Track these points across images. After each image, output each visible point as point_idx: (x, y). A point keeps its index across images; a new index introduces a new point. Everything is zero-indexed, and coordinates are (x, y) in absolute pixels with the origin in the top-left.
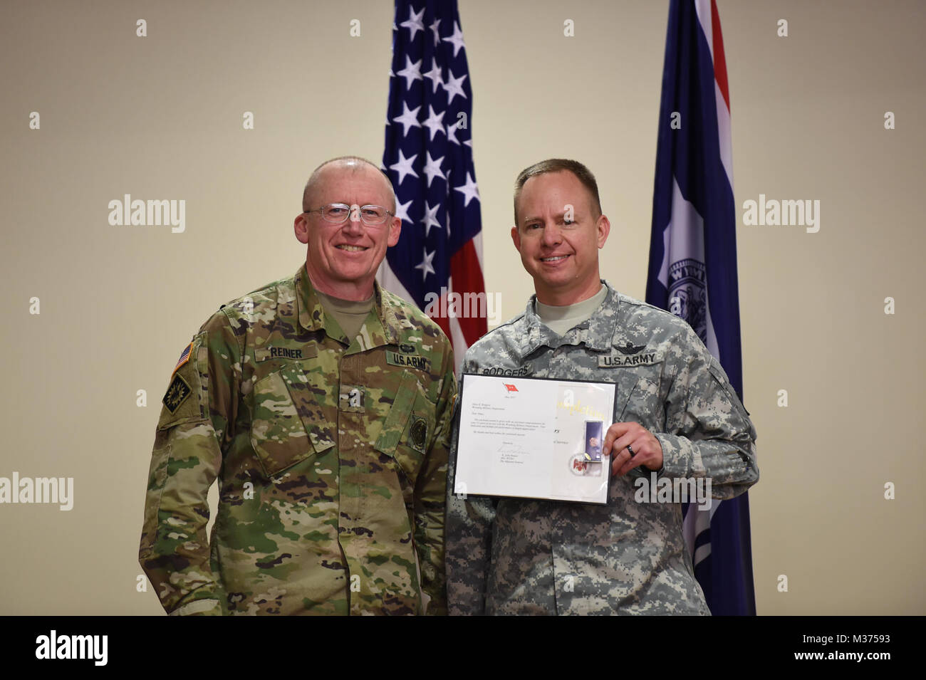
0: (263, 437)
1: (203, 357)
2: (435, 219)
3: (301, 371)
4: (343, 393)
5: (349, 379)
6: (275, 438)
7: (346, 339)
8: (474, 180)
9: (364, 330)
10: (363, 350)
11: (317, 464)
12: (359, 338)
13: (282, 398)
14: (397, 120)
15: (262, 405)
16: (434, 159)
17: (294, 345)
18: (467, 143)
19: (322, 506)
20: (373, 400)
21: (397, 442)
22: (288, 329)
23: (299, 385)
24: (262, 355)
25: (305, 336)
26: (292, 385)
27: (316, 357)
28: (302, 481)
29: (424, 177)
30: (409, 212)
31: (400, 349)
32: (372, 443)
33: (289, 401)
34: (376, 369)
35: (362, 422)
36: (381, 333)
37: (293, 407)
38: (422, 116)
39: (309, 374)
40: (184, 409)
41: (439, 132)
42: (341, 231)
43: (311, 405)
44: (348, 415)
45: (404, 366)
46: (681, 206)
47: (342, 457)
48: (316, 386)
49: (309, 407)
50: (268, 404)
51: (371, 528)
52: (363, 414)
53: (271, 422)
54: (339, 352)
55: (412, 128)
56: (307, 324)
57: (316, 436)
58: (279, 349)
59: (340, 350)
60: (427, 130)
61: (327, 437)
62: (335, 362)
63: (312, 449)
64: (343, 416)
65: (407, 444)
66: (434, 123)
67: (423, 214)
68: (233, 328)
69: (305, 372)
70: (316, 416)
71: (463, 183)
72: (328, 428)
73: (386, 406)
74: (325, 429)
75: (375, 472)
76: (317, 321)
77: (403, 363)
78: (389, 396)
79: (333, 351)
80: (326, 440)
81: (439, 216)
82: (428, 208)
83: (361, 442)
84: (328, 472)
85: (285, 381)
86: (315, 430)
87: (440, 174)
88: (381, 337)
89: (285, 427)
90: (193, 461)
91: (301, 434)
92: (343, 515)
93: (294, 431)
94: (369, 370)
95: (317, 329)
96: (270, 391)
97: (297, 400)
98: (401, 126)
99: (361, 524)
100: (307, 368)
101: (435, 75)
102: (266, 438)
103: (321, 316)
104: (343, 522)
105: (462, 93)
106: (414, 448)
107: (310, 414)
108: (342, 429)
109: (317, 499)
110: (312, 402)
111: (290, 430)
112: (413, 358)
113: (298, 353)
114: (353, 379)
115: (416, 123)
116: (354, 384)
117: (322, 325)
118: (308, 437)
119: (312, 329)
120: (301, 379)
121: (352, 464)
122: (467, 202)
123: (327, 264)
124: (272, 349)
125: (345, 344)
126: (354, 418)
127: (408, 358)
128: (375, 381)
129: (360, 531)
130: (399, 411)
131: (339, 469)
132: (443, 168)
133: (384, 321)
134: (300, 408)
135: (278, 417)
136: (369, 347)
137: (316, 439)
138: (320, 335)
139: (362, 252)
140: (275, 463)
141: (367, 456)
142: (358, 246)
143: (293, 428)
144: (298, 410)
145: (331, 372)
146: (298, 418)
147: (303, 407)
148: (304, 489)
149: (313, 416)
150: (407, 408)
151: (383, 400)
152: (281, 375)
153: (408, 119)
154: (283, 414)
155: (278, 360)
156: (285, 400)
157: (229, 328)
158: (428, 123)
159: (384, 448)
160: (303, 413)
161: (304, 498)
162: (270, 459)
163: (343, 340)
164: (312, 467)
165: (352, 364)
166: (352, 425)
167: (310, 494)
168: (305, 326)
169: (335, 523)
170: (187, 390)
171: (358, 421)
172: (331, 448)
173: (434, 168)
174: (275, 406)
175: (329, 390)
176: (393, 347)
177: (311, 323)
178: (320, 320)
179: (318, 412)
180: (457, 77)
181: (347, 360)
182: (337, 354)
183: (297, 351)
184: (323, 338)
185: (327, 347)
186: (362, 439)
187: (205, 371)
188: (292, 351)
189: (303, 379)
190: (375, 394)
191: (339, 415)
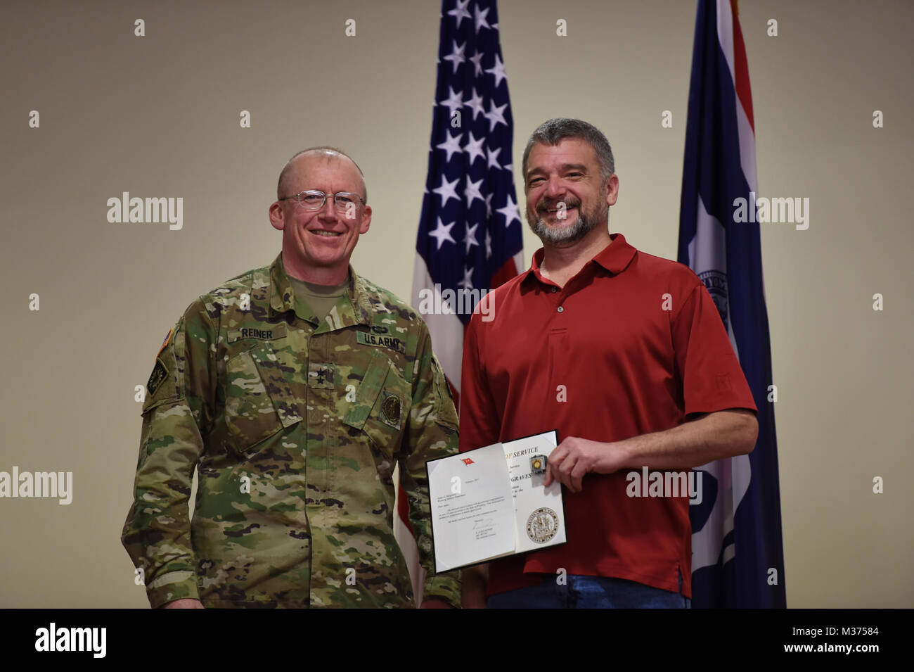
0: (234, 414)
1: (180, 341)
2: (475, 239)
3: (270, 350)
4: (311, 371)
5: (317, 357)
6: (246, 414)
7: (316, 319)
8: (515, 202)
9: (334, 311)
10: (332, 329)
11: (285, 438)
12: (328, 319)
13: (252, 377)
14: (441, 146)
15: (233, 383)
16: (474, 181)
17: (265, 326)
18: (508, 167)
19: (287, 479)
20: (342, 377)
21: (365, 417)
22: (260, 312)
23: (268, 364)
24: (234, 336)
25: (276, 317)
26: (261, 363)
27: (286, 337)
28: (270, 453)
29: (464, 198)
30: (452, 233)
31: (372, 330)
32: (341, 418)
33: (258, 379)
34: (346, 348)
35: (331, 398)
36: (351, 314)
37: (261, 384)
38: (464, 143)
39: (278, 353)
40: (162, 391)
41: (478, 157)
42: (316, 217)
43: (279, 382)
44: (316, 391)
45: (375, 345)
46: (705, 221)
47: (309, 430)
48: (285, 364)
49: (277, 384)
50: (239, 382)
51: (342, 498)
52: (332, 390)
53: (241, 400)
54: (308, 332)
55: (455, 154)
56: (278, 306)
57: (284, 411)
58: (250, 330)
59: (310, 330)
60: (467, 155)
61: (295, 413)
62: (305, 342)
63: (280, 425)
64: (312, 392)
65: (378, 418)
66: (474, 148)
67: (464, 234)
68: (209, 312)
69: (275, 352)
70: (284, 393)
71: (504, 205)
72: (295, 404)
73: (355, 382)
74: (292, 405)
75: (345, 445)
76: (287, 303)
77: (374, 342)
78: (359, 373)
79: (303, 331)
80: (293, 415)
81: (479, 236)
82: (468, 228)
83: (331, 417)
84: (294, 446)
85: (254, 360)
86: (283, 405)
87: (479, 196)
89: (254, 403)
90: (169, 440)
91: (270, 410)
92: (310, 487)
93: (264, 408)
94: (338, 349)
95: (287, 309)
96: (240, 370)
97: (266, 378)
98: (444, 152)
99: (331, 496)
100: (276, 347)
101: (476, 104)
102: (237, 414)
103: (291, 299)
104: (310, 494)
105: (503, 121)
106: (386, 422)
107: (278, 391)
108: (311, 405)
109: (283, 472)
110: (280, 379)
111: (259, 407)
112: (385, 339)
113: (269, 334)
114: (322, 356)
115: (458, 150)
116: (323, 362)
117: (291, 305)
118: (276, 413)
119: (282, 310)
120: (270, 358)
121: (320, 438)
122: (508, 222)
123: (302, 248)
124: (243, 330)
125: (314, 324)
126: (323, 394)
127: (380, 339)
128: (345, 359)
129: (330, 502)
130: (368, 387)
131: (307, 442)
132: (483, 190)
133: (356, 304)
134: (268, 384)
135: (247, 394)
136: (339, 326)
137: (284, 414)
138: (290, 316)
139: (336, 237)
140: (247, 438)
141: (336, 431)
142: (333, 232)
143: (262, 404)
144: (267, 388)
145: (301, 351)
146: (266, 396)
147: (271, 384)
148: (271, 462)
149: (282, 393)
150: (378, 384)
151: (352, 376)
152: (250, 355)
153: (451, 145)
154: (254, 392)
155: (250, 340)
156: (254, 378)
157: (205, 312)
158: (468, 148)
159: (353, 421)
160: (271, 390)
161: (271, 470)
162: (242, 435)
163: (313, 320)
164: (279, 441)
165: (321, 343)
166: (322, 401)
167: (277, 467)
168: (275, 308)
169: (302, 495)
170: (164, 373)
171: (328, 398)
172: (298, 423)
173: (473, 190)
174: (245, 384)
175: (298, 368)
176: (364, 327)
177: (281, 306)
178: (290, 302)
179: (286, 389)
180: (498, 105)
181: (316, 339)
182: (307, 334)
183: (268, 332)
184: (294, 319)
185: (296, 327)
186: (332, 414)
187: (182, 354)
188: (263, 332)
189: (273, 358)
190: (344, 371)
191: (308, 392)
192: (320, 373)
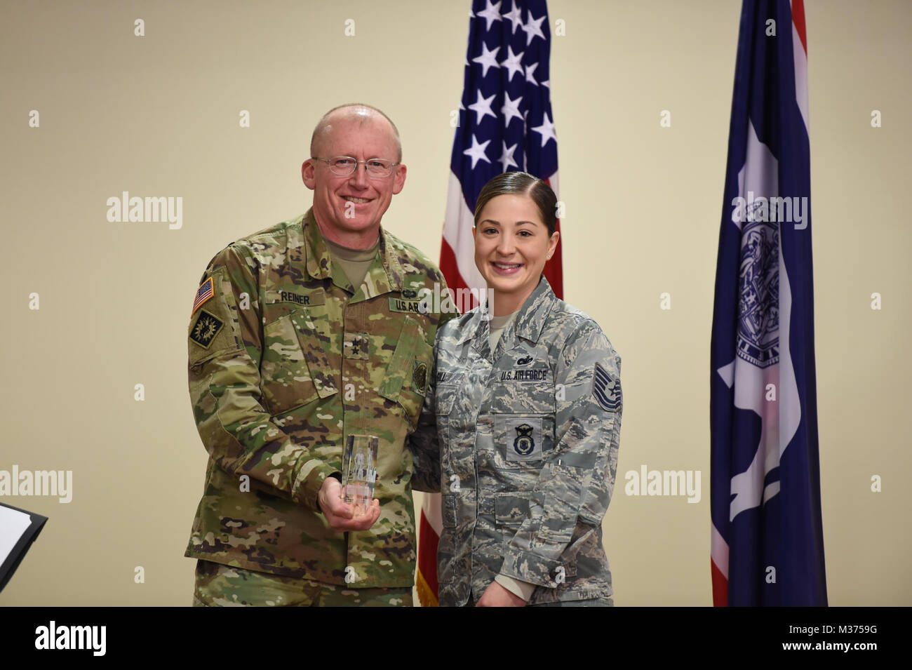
0: (269, 379)
1: (228, 291)
2: (513, 160)
3: (308, 317)
4: (346, 341)
5: (352, 327)
6: (281, 380)
7: (352, 287)
8: (551, 120)
9: (368, 278)
10: (367, 298)
11: (319, 409)
12: (363, 287)
13: (290, 343)
14: (476, 60)
15: (270, 348)
16: (512, 99)
17: (302, 291)
18: (545, 84)
19: (324, 450)
20: (376, 348)
21: (399, 388)
22: (296, 274)
23: (306, 331)
24: (273, 298)
25: (312, 283)
26: (301, 331)
27: (324, 305)
28: (304, 425)
29: (502, 117)
30: (487, 152)
31: (402, 295)
32: (376, 389)
33: (297, 346)
34: (379, 316)
35: (366, 368)
36: (385, 281)
37: (300, 352)
38: (501, 57)
39: (316, 321)
40: (220, 342)
41: (517, 73)
42: (347, 183)
43: (317, 351)
44: (351, 362)
45: (406, 311)
47: (346, 402)
48: (323, 333)
49: (315, 353)
50: (276, 347)
52: (367, 361)
53: (277, 365)
54: (344, 300)
55: (492, 69)
56: (315, 272)
57: (321, 382)
58: (289, 294)
59: (345, 298)
60: (505, 70)
61: (331, 384)
62: (340, 310)
63: (315, 394)
64: (347, 363)
65: (411, 389)
66: (513, 63)
67: (500, 153)
68: (250, 267)
69: (313, 319)
70: (321, 362)
71: (540, 123)
72: (332, 375)
73: (388, 353)
74: (329, 376)
75: (380, 417)
76: (325, 269)
77: (405, 309)
78: (391, 343)
79: (338, 299)
80: (329, 386)
81: (516, 156)
82: (505, 148)
83: (365, 388)
84: (329, 417)
85: (294, 325)
86: (320, 376)
87: (518, 115)
88: (385, 285)
89: (291, 371)
91: (306, 379)
93: (299, 375)
94: (372, 318)
95: (324, 278)
96: (279, 334)
97: (305, 346)
98: (480, 66)
100: (314, 315)
101: (515, 15)
102: (272, 379)
103: (328, 265)
105: (541, 35)
106: (417, 392)
107: (316, 360)
108: (346, 376)
109: (318, 444)
110: (318, 349)
111: (295, 375)
113: (306, 300)
114: (357, 326)
115: (495, 64)
116: (357, 332)
117: (329, 273)
118: (313, 382)
119: (319, 277)
120: (308, 325)
121: (357, 409)
122: (544, 143)
123: (333, 213)
124: (282, 293)
126: (358, 365)
127: (410, 304)
128: (378, 328)
130: (401, 357)
131: (344, 413)
132: (521, 108)
133: (388, 268)
134: (307, 353)
135: (284, 360)
136: (373, 295)
137: (320, 385)
138: (327, 283)
139: (367, 204)
140: (279, 404)
141: (372, 402)
142: (363, 199)
143: (298, 372)
144: (305, 355)
145: (336, 320)
146: (305, 363)
147: (310, 353)
148: (306, 433)
149: (319, 363)
150: (409, 354)
151: (385, 347)
152: (291, 319)
153: (488, 59)
154: (289, 358)
155: (288, 305)
156: (293, 344)
158: (507, 64)
159: (388, 393)
160: (309, 358)
161: (306, 442)
162: (274, 400)
163: (349, 288)
164: (313, 412)
165: (356, 313)
166: (357, 371)
167: (312, 439)
168: (312, 275)
169: (338, 465)
171: (362, 368)
172: (334, 395)
173: (512, 109)
174: (282, 350)
175: (333, 338)
176: (396, 293)
177: (318, 271)
178: (327, 269)
179: (323, 359)
180: (536, 18)
181: (352, 308)
182: (342, 303)
183: (305, 297)
184: (329, 286)
185: (332, 294)
186: (367, 385)
187: (233, 303)
188: (300, 296)
189: (311, 325)
190: (378, 341)
191: (342, 362)
192: (355, 343)
